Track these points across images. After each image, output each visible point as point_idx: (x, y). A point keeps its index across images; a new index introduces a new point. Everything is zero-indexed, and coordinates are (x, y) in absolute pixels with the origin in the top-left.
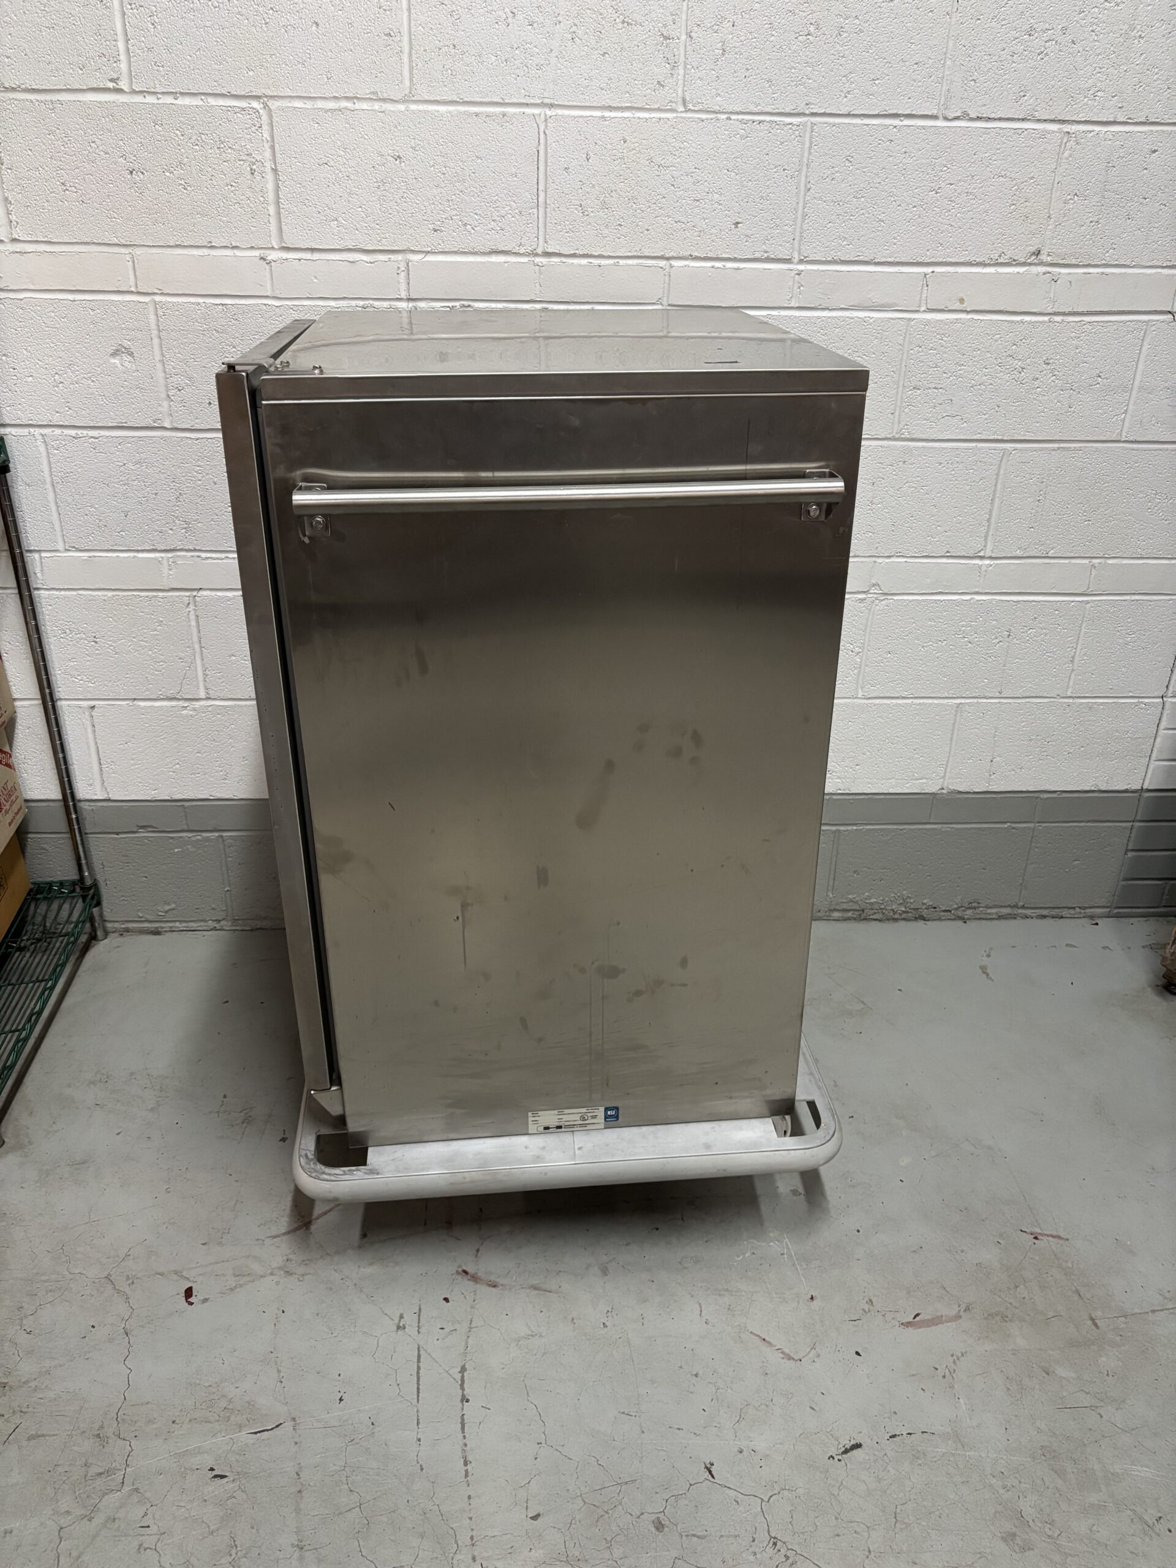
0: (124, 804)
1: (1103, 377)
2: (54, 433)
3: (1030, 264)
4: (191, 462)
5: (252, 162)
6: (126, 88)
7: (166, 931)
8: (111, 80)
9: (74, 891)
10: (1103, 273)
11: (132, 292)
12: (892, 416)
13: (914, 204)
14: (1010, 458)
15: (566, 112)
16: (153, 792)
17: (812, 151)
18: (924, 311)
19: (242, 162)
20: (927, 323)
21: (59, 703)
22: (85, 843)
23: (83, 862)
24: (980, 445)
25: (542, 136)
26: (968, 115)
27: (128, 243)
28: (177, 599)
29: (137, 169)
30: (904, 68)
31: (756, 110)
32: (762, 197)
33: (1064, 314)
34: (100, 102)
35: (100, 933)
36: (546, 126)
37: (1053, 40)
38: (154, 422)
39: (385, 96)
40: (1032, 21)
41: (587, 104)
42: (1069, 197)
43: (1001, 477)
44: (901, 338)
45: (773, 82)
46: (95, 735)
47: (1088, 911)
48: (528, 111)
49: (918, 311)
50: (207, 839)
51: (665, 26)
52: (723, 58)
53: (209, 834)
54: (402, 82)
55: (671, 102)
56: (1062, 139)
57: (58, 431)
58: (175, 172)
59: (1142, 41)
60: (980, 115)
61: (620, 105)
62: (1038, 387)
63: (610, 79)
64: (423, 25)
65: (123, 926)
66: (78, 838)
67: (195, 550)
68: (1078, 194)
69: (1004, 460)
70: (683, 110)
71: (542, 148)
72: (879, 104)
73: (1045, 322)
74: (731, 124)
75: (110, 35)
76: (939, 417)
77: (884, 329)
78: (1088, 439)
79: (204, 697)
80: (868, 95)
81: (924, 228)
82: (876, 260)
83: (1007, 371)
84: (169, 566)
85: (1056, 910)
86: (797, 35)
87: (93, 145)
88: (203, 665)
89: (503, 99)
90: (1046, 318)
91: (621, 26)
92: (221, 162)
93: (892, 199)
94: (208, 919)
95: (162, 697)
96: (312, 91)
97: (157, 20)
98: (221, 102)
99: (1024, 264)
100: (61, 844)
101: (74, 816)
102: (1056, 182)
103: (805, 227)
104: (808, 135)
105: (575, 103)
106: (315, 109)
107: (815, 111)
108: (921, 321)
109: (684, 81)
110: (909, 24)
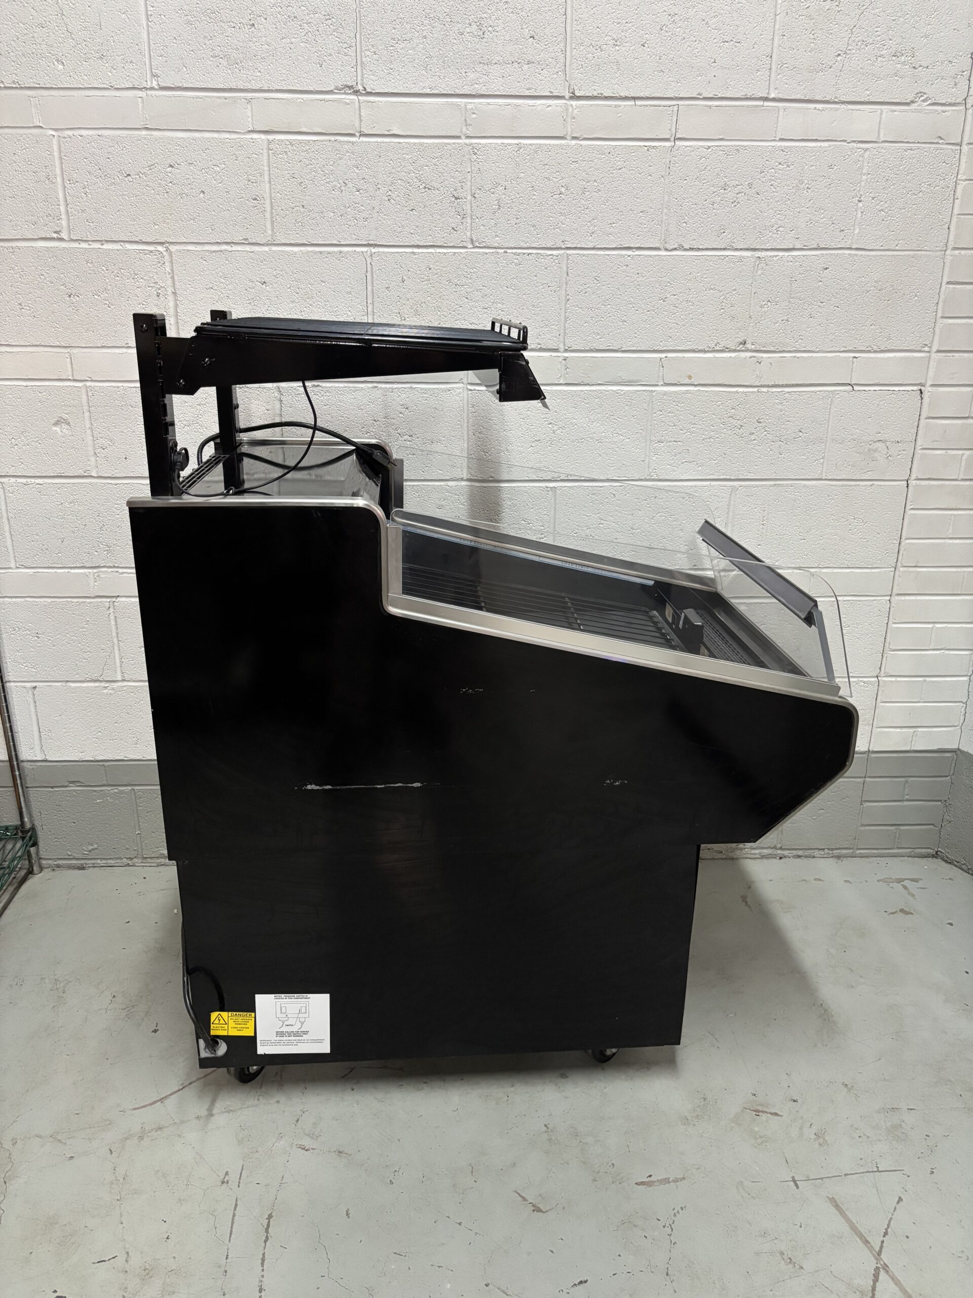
0: (58, 764)
1: (804, 432)
2: (10, 481)
3: (739, 351)
4: (112, 502)
5: (157, 288)
6: (65, 238)
7: (89, 867)
8: (55, 232)
9: (15, 835)
10: (795, 357)
11: (69, 380)
12: (643, 463)
13: (648, 309)
14: (737, 493)
15: (386, 250)
16: (81, 754)
17: (569, 273)
18: (662, 385)
19: (150, 288)
20: (665, 393)
21: (8, 684)
22: (25, 793)
23: (24, 810)
24: (713, 483)
25: (369, 266)
26: (683, 247)
27: (68, 345)
28: (100, 604)
29: (74, 294)
30: (633, 215)
31: (525, 246)
32: (533, 306)
33: (768, 386)
34: (47, 248)
35: (36, 868)
36: (372, 259)
37: (742, 192)
38: (85, 472)
39: (254, 241)
40: (726, 179)
41: (401, 244)
42: (764, 303)
43: (732, 507)
44: (646, 405)
45: (537, 226)
46: (36, 709)
47: (835, 851)
48: (358, 249)
49: (657, 385)
50: (122, 792)
51: (455, 190)
52: (499, 211)
53: (124, 788)
54: (266, 232)
55: (462, 241)
56: (756, 262)
57: (13, 480)
58: (102, 295)
59: (809, 191)
60: (692, 247)
61: (425, 244)
62: (754, 440)
63: (417, 227)
64: (281, 192)
65: (55, 863)
66: (20, 791)
67: (114, 567)
68: (771, 300)
69: (733, 495)
70: (472, 246)
71: (369, 275)
72: (616, 240)
73: (755, 392)
74: (508, 256)
75: (55, 202)
76: (680, 463)
77: (633, 398)
78: (797, 477)
79: (120, 679)
80: (608, 235)
81: (657, 325)
82: (623, 349)
83: (729, 428)
84: (95, 579)
85: (809, 851)
86: (553, 194)
87: (42, 277)
88: (120, 654)
89: (339, 242)
90: (755, 390)
91: (423, 190)
92: (135, 288)
93: (631, 306)
94: (122, 857)
95: (88, 679)
96: (201, 238)
97: (88, 191)
98: (135, 247)
99: (735, 351)
100: (8, 796)
101: (17, 773)
102: (753, 293)
103: (567, 325)
104: (565, 262)
105: (392, 244)
106: (203, 251)
107: (569, 246)
108: (659, 393)
109: (472, 227)
110: (635, 185)
